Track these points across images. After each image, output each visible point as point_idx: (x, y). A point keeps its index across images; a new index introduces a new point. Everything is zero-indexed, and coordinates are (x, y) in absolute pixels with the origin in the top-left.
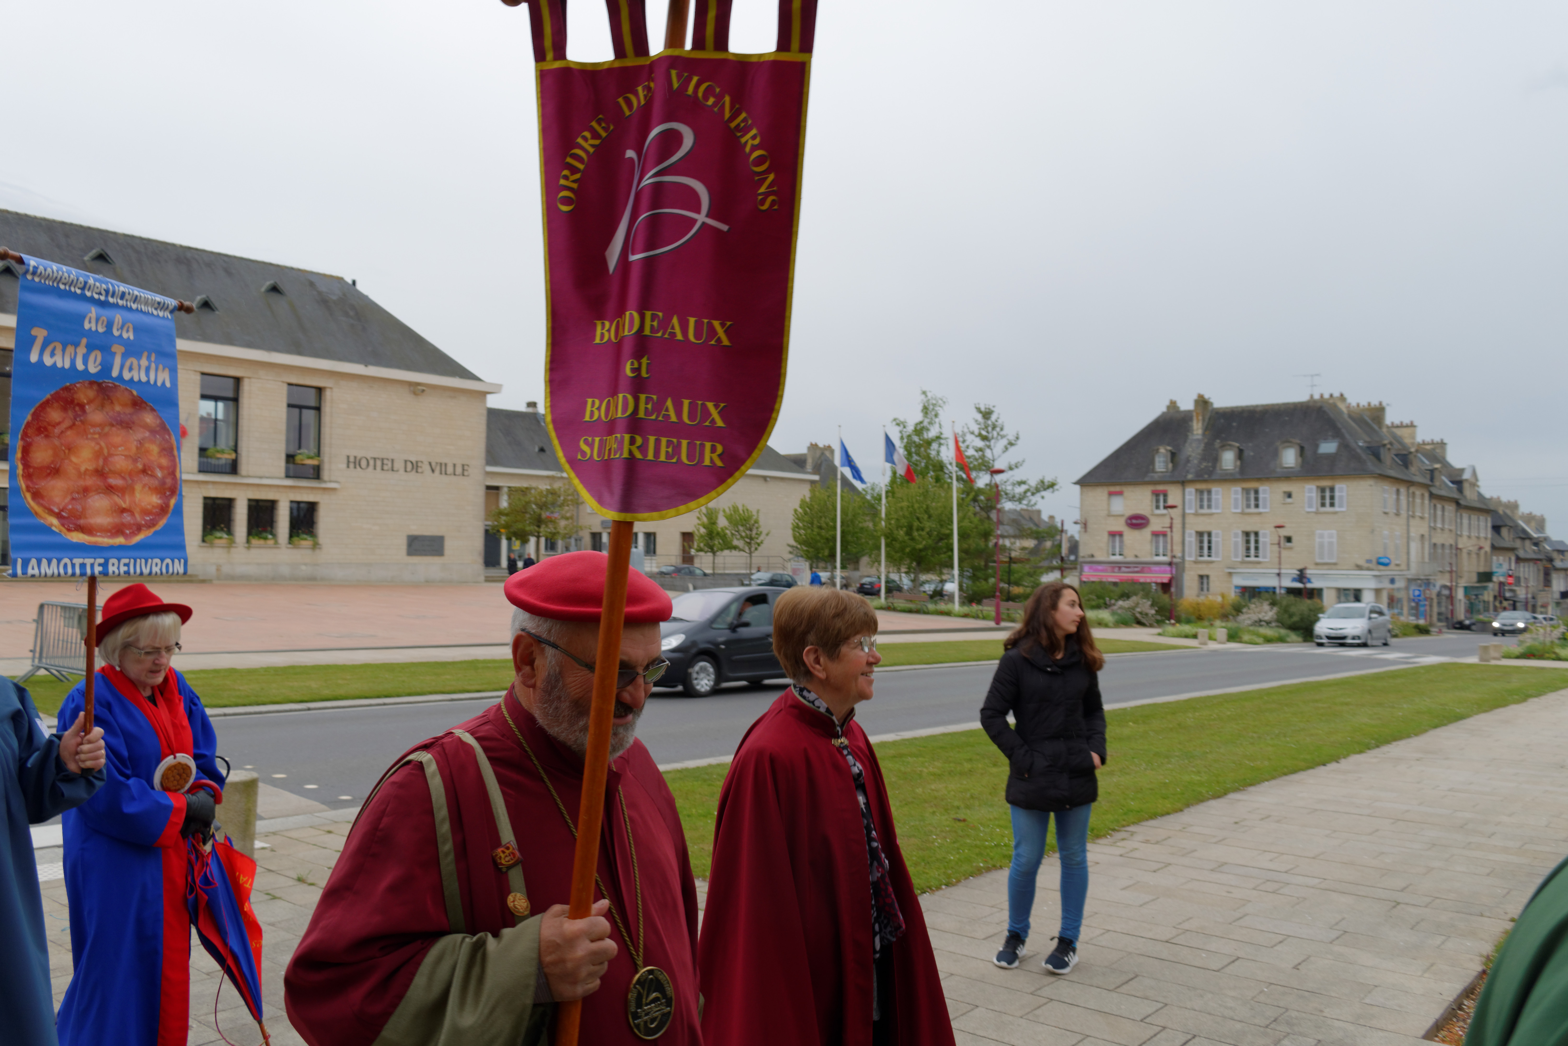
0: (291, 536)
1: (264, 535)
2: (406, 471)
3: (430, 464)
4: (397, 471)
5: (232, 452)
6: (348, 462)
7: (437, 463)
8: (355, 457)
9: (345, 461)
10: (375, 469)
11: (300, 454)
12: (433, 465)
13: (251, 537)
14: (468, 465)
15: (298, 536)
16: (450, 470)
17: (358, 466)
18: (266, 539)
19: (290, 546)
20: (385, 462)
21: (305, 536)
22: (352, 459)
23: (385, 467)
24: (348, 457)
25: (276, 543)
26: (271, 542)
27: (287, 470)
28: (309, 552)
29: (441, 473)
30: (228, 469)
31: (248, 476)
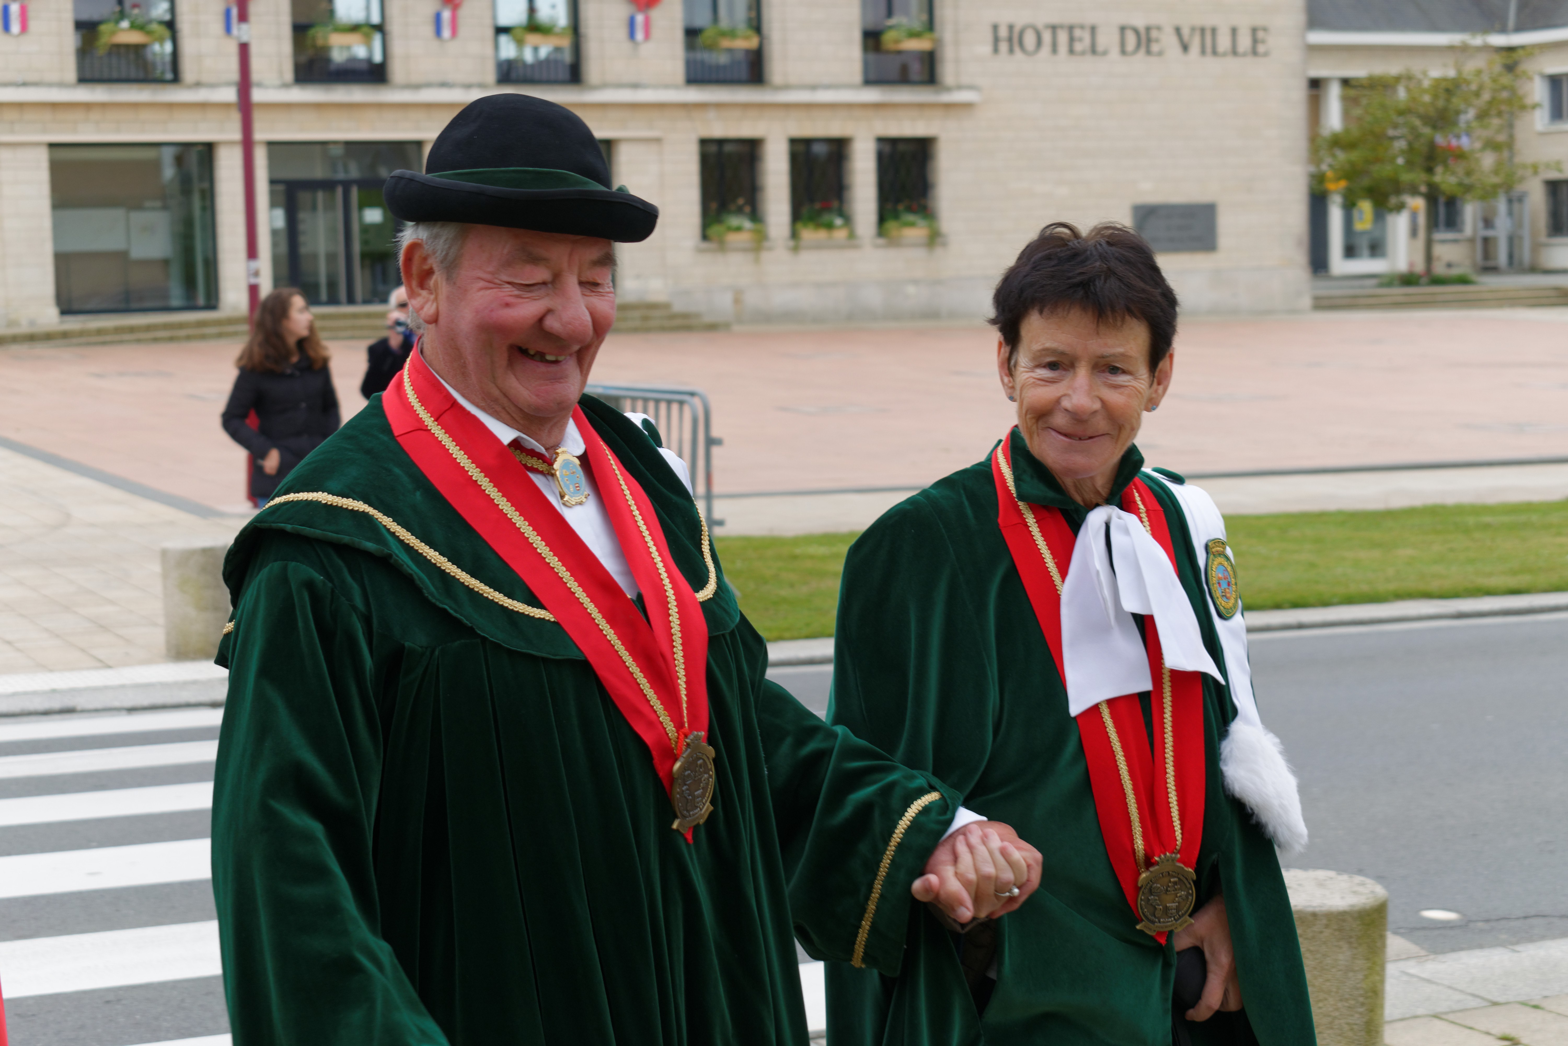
0: (882, 218)
1: (826, 218)
2: (1123, 52)
3: (1178, 31)
4: (1105, 53)
5: (750, 33)
6: (996, 40)
7: (1193, 29)
8: (1011, 28)
9: (989, 37)
10: (1054, 49)
11: (891, 28)
12: (1186, 32)
13: (799, 226)
14: (1265, 29)
15: (896, 216)
16: (1224, 42)
17: (1017, 49)
18: (830, 226)
19: (881, 241)
20: (1077, 33)
21: (910, 218)
22: (1003, 33)
23: (1078, 47)
24: (995, 28)
25: (852, 235)
26: (840, 234)
27: (866, 66)
28: (920, 253)
29: (1203, 52)
30: (744, 73)
31: (787, 87)
